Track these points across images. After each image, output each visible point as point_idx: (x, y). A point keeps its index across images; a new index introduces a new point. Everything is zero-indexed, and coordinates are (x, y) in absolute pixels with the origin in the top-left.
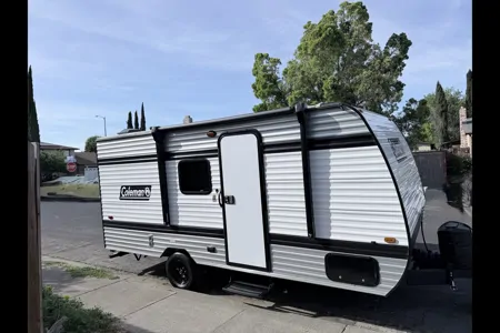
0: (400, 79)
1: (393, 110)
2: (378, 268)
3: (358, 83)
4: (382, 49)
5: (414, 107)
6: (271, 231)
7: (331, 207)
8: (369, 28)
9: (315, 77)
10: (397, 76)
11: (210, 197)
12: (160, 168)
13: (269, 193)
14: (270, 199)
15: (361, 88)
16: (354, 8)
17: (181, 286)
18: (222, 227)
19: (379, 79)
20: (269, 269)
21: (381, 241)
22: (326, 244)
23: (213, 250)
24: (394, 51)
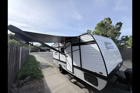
0: (120, 32)
1: (117, 38)
3: (108, 33)
4: (115, 26)
5: (124, 38)
8: (111, 22)
9: (98, 33)
10: (119, 31)
15: (109, 34)
16: (107, 19)
17: (61, 72)
18: (66, 62)
19: (113, 32)
20: (73, 73)
21: (98, 73)
23: (65, 66)
24: (118, 26)
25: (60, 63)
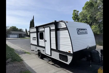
2: (67, 58)
3: (97, 16)
6: (52, 48)
7: (60, 43)
11: (43, 40)
12: (37, 34)
13: (51, 40)
14: (51, 41)
17: (40, 57)
18: (45, 46)
20: (51, 56)
21: (68, 52)
22: (59, 51)
23: (44, 51)
25: (39, 48)
